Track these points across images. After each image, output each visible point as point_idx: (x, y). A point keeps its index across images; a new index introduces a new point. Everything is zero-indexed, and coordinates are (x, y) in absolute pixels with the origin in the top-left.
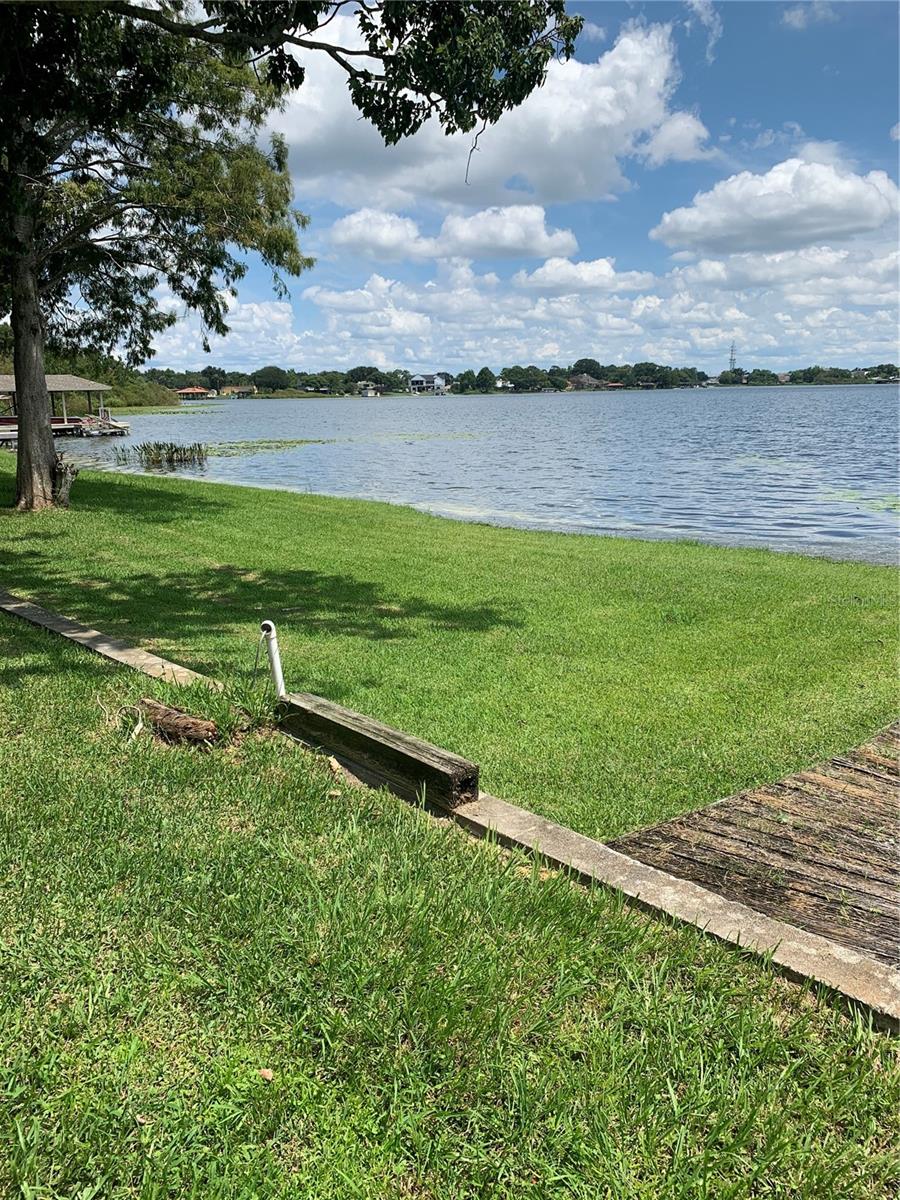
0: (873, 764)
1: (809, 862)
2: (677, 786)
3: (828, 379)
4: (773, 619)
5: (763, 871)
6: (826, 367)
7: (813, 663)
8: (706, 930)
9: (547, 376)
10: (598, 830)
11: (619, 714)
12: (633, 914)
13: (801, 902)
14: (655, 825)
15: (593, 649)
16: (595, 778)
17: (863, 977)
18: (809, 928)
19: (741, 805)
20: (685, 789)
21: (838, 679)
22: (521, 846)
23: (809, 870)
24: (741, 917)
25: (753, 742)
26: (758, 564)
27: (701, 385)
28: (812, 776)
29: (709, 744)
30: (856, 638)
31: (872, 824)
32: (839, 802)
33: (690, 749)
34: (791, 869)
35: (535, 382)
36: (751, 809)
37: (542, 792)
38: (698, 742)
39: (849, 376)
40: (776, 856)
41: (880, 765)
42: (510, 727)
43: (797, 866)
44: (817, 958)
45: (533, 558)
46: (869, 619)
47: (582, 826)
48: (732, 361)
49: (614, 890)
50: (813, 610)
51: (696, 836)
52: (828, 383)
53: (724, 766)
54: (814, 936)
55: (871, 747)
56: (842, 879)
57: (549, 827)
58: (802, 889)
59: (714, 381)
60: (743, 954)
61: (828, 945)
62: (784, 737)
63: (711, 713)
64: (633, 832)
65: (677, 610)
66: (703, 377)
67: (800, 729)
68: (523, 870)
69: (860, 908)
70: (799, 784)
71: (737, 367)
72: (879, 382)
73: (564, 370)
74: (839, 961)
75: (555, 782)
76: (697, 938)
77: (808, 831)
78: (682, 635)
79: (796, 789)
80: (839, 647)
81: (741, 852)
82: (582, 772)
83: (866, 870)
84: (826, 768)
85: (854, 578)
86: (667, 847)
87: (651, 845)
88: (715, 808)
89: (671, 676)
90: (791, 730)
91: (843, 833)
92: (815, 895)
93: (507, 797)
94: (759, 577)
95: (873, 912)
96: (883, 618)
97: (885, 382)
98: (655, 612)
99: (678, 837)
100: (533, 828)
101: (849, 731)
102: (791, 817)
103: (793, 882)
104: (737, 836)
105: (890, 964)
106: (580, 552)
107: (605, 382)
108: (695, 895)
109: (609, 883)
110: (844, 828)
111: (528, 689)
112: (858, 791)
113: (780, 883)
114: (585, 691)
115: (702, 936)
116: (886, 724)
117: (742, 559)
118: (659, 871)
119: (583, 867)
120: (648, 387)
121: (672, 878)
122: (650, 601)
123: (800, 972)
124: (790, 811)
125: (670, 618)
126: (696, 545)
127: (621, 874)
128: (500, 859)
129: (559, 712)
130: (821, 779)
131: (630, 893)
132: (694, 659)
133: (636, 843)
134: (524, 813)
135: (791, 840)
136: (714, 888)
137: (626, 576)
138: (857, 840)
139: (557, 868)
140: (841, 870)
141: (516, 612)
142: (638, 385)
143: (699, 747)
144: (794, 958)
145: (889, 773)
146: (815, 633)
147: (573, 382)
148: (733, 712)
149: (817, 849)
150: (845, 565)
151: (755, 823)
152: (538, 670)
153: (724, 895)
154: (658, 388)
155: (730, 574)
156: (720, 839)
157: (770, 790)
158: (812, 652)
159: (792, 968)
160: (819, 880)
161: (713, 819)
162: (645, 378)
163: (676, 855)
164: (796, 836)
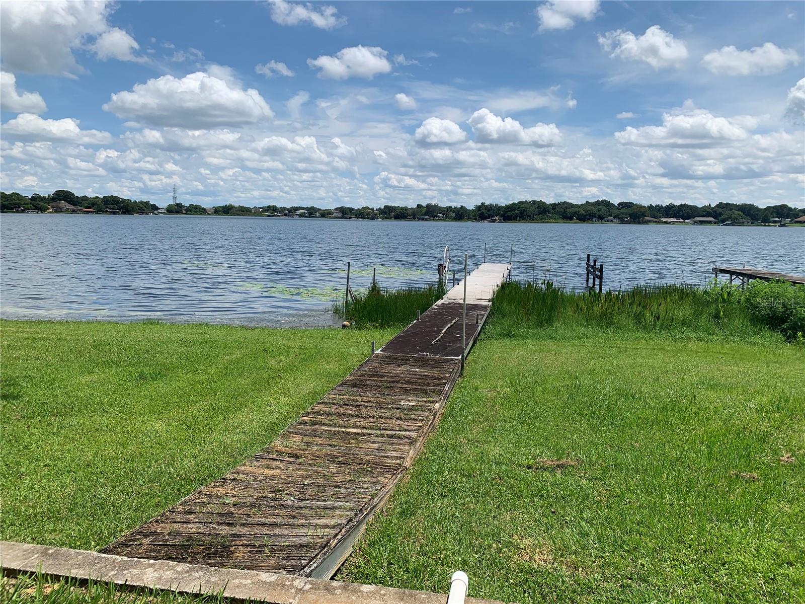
0: (279, 453)
1: (244, 525)
2: (154, 495)
3: (238, 212)
4: (213, 370)
5: (216, 539)
6: (236, 205)
7: (239, 395)
8: (178, 591)
9: (29, 201)
10: (93, 543)
11: (106, 452)
12: (123, 596)
13: (241, 553)
14: (137, 527)
15: (82, 408)
16: (88, 505)
17: (279, 588)
18: (246, 567)
19: (198, 499)
20: (159, 496)
21: (256, 403)
22: (25, 572)
23: (244, 530)
24: (201, 574)
25: (204, 454)
26: (201, 334)
27: (153, 213)
28: (243, 468)
29: (174, 462)
30: (265, 375)
31: (281, 491)
32: (261, 482)
33: (161, 468)
34: (233, 532)
35: (19, 205)
36: (205, 500)
37: (43, 526)
38: (166, 462)
39: (250, 211)
40: (223, 527)
41: (283, 453)
42: (10, 481)
43: (237, 530)
44: (251, 586)
45: (25, 342)
46: (272, 363)
47: (79, 543)
48: (175, 198)
49: (107, 584)
50: (238, 360)
51: (167, 528)
52: (238, 215)
53: (186, 474)
54: (249, 571)
55: (278, 443)
56: (265, 531)
57: (50, 552)
58: (241, 543)
59: (163, 211)
60: (204, 598)
61: (257, 575)
62: (224, 447)
63: (175, 439)
64: (121, 537)
65: (147, 370)
66: (154, 208)
67: (235, 439)
68: (29, 591)
69: (276, 545)
70: (235, 475)
71: (178, 202)
72: (269, 216)
73: (44, 197)
74: (264, 583)
75: (54, 515)
76: (172, 598)
77: (243, 505)
78: (150, 388)
79: (234, 479)
80: (256, 383)
81: (200, 530)
82: (77, 503)
83: (279, 520)
84: (251, 462)
85: (262, 337)
86: (147, 541)
87: (135, 543)
88: (180, 505)
89: (144, 419)
90: (229, 441)
91: (264, 501)
92: (249, 545)
93: (10, 537)
94: (202, 342)
95: (283, 546)
96: (280, 361)
97: (272, 216)
98: (130, 374)
99: (155, 532)
100: (36, 556)
101: (264, 435)
102: (232, 499)
103: (235, 541)
104: (197, 520)
105: (294, 574)
106: (68, 335)
107: (79, 208)
108: (169, 569)
109: (103, 579)
110: (264, 498)
111: (26, 447)
112: (271, 472)
113: (227, 544)
114: (77, 441)
115: (175, 596)
116: (286, 426)
117: (190, 331)
118: (142, 560)
119: (80, 574)
120: (114, 213)
121: (152, 561)
122: (126, 366)
123: (241, 598)
124: (230, 494)
125: (142, 376)
126: (158, 323)
127: (112, 570)
128: (8, 588)
129: (55, 460)
130: (249, 469)
131: (120, 582)
132: (161, 404)
133: (125, 545)
134: (26, 546)
135: (233, 514)
136: (183, 560)
137: (106, 350)
138: (272, 503)
139: (59, 581)
140: (264, 525)
141: (12, 388)
142: (107, 211)
143: (168, 465)
144: (237, 590)
145: (289, 457)
146: (240, 375)
147: (52, 207)
148: (190, 436)
149: (248, 516)
150: (256, 330)
151: (209, 508)
152: (35, 431)
153: (190, 563)
154: (122, 214)
155: (182, 342)
156: (185, 526)
157: (217, 484)
158: (239, 388)
159: (237, 597)
160: (251, 535)
161: (179, 513)
162: (112, 206)
163: (154, 545)
164: (235, 510)
